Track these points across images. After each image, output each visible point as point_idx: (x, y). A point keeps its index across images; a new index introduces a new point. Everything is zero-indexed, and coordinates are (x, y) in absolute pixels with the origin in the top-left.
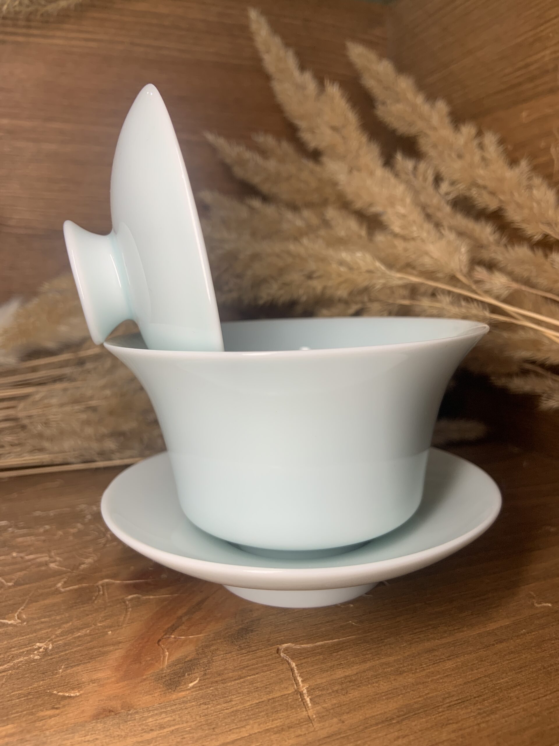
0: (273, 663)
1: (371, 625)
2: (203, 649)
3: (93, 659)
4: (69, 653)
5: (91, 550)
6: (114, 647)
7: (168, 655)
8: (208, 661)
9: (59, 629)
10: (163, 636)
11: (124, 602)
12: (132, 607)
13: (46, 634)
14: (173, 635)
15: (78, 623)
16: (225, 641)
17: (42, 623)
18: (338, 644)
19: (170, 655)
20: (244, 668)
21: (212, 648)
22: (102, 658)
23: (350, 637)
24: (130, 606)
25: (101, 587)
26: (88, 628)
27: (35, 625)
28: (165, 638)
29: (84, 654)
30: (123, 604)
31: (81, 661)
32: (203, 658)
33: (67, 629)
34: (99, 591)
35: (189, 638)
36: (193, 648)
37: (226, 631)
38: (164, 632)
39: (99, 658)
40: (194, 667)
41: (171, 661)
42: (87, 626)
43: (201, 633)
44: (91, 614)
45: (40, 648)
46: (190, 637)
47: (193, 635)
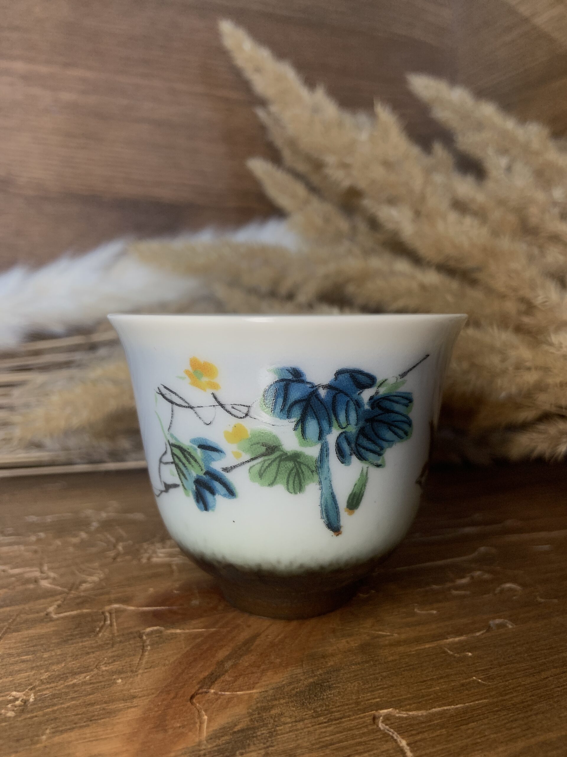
0: (371, 740)
1: (507, 683)
2: (259, 714)
3: (94, 722)
4: (58, 709)
5: (96, 564)
6: (126, 704)
7: (206, 720)
8: (270, 732)
9: (46, 672)
10: (198, 690)
11: (141, 637)
12: (152, 645)
13: (27, 679)
14: (213, 689)
15: (74, 664)
16: (292, 702)
17: (23, 661)
18: (465, 711)
19: (209, 721)
20: (326, 746)
21: (273, 712)
22: (108, 719)
23: (480, 702)
24: (148, 642)
25: (107, 614)
26: (88, 673)
27: (12, 664)
28: (202, 693)
29: (80, 713)
30: (138, 639)
31: (75, 724)
32: (262, 727)
33: (57, 673)
34: (105, 620)
35: (238, 695)
36: (244, 712)
37: (292, 687)
38: (198, 683)
39: (102, 720)
40: (248, 741)
41: (213, 731)
42: (86, 669)
43: (253, 688)
44: (93, 652)
45: (16, 699)
46: (238, 693)
47: (242, 690)
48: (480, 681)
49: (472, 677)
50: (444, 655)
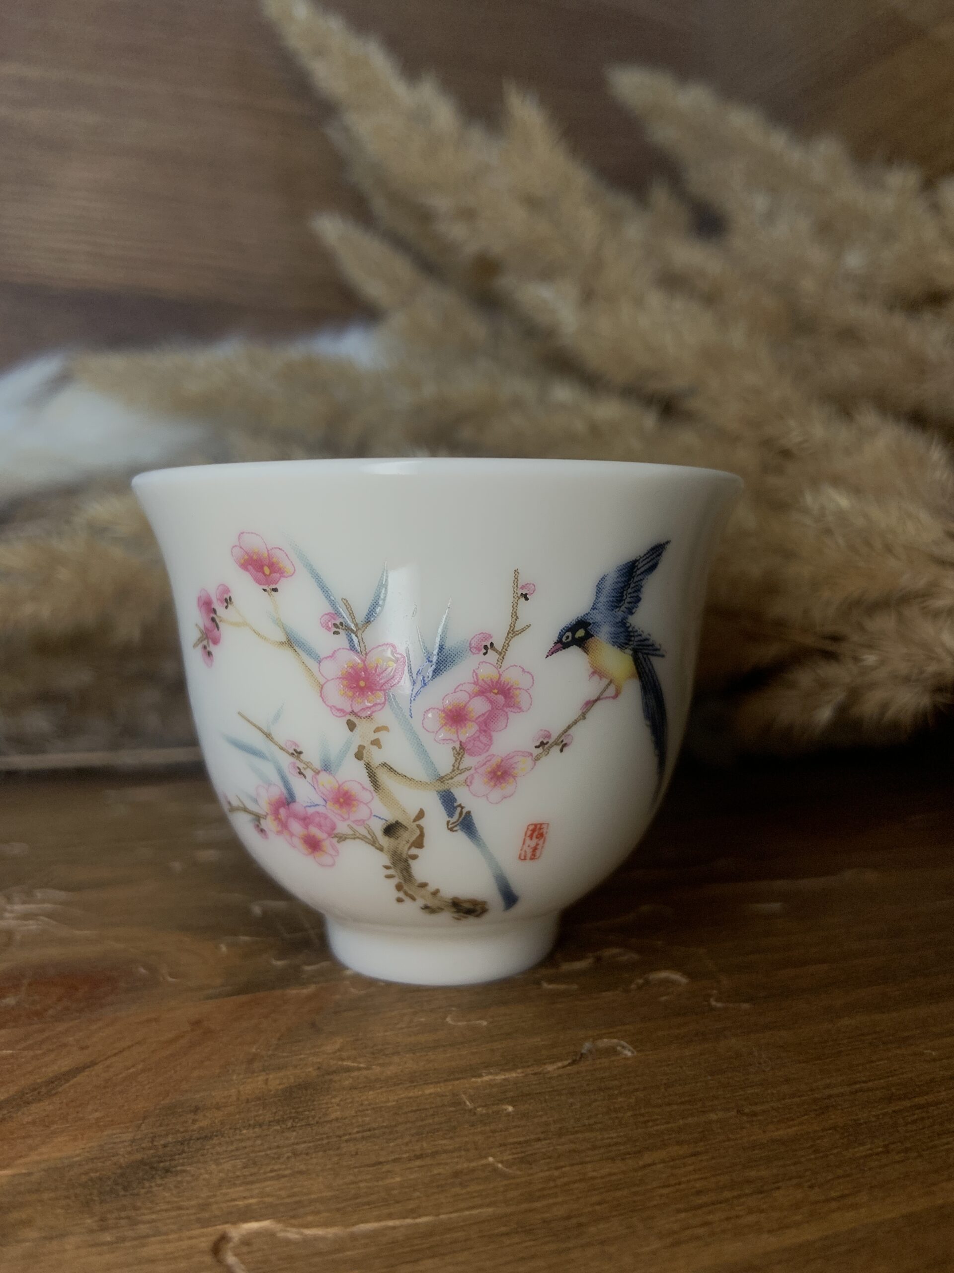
1: (556, 1173)
18: (429, 1232)
23: (475, 1212)
37: (88, 1167)
48: (500, 1165)
49: (486, 1157)
50: (452, 1109)
